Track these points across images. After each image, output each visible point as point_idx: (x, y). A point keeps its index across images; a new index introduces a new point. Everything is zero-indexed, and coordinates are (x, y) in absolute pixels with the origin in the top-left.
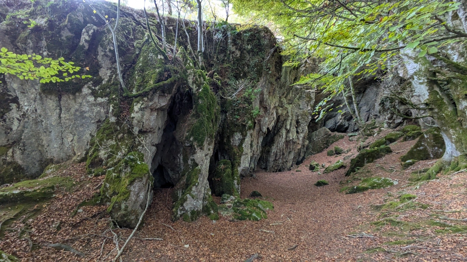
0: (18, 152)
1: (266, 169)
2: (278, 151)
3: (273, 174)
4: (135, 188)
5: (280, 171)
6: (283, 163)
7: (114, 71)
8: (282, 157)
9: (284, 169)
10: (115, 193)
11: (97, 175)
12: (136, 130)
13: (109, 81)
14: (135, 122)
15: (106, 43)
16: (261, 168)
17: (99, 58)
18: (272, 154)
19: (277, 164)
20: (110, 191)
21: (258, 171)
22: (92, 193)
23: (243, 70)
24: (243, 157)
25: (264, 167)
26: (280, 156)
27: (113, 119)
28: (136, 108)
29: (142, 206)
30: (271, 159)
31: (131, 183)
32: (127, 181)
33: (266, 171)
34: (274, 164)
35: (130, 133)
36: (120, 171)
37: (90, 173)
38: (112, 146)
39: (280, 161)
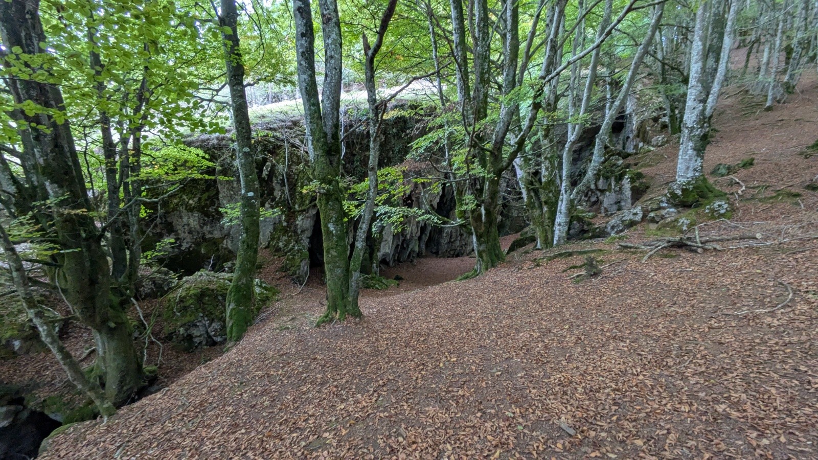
0: (229, 242)
1: (437, 253)
2: (454, 231)
3: (449, 260)
4: (303, 264)
5: (457, 256)
6: (461, 247)
7: (283, 192)
8: (459, 238)
9: (462, 254)
10: (292, 266)
11: (279, 257)
12: (299, 231)
13: (280, 198)
14: (299, 227)
15: (277, 174)
16: (432, 252)
17: (274, 184)
18: (445, 235)
19: (453, 248)
20: (289, 265)
21: (426, 257)
22: (280, 266)
23: (387, 156)
24: (383, 244)
25: (434, 251)
26: (457, 237)
27: (285, 224)
28: (299, 219)
29: (306, 273)
30: (444, 241)
31: (301, 261)
32: (299, 260)
33: (437, 257)
34: (448, 247)
35: (295, 232)
36: (294, 255)
37: (275, 255)
38: (285, 240)
39: (458, 243)
